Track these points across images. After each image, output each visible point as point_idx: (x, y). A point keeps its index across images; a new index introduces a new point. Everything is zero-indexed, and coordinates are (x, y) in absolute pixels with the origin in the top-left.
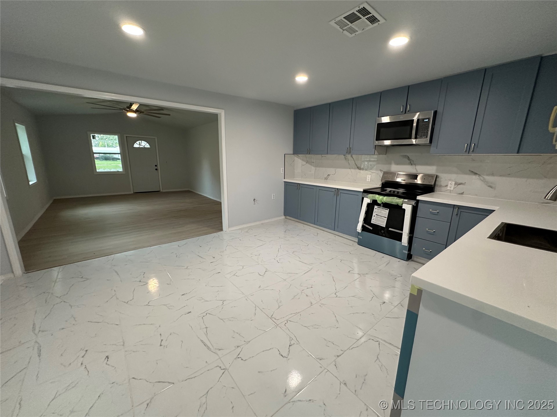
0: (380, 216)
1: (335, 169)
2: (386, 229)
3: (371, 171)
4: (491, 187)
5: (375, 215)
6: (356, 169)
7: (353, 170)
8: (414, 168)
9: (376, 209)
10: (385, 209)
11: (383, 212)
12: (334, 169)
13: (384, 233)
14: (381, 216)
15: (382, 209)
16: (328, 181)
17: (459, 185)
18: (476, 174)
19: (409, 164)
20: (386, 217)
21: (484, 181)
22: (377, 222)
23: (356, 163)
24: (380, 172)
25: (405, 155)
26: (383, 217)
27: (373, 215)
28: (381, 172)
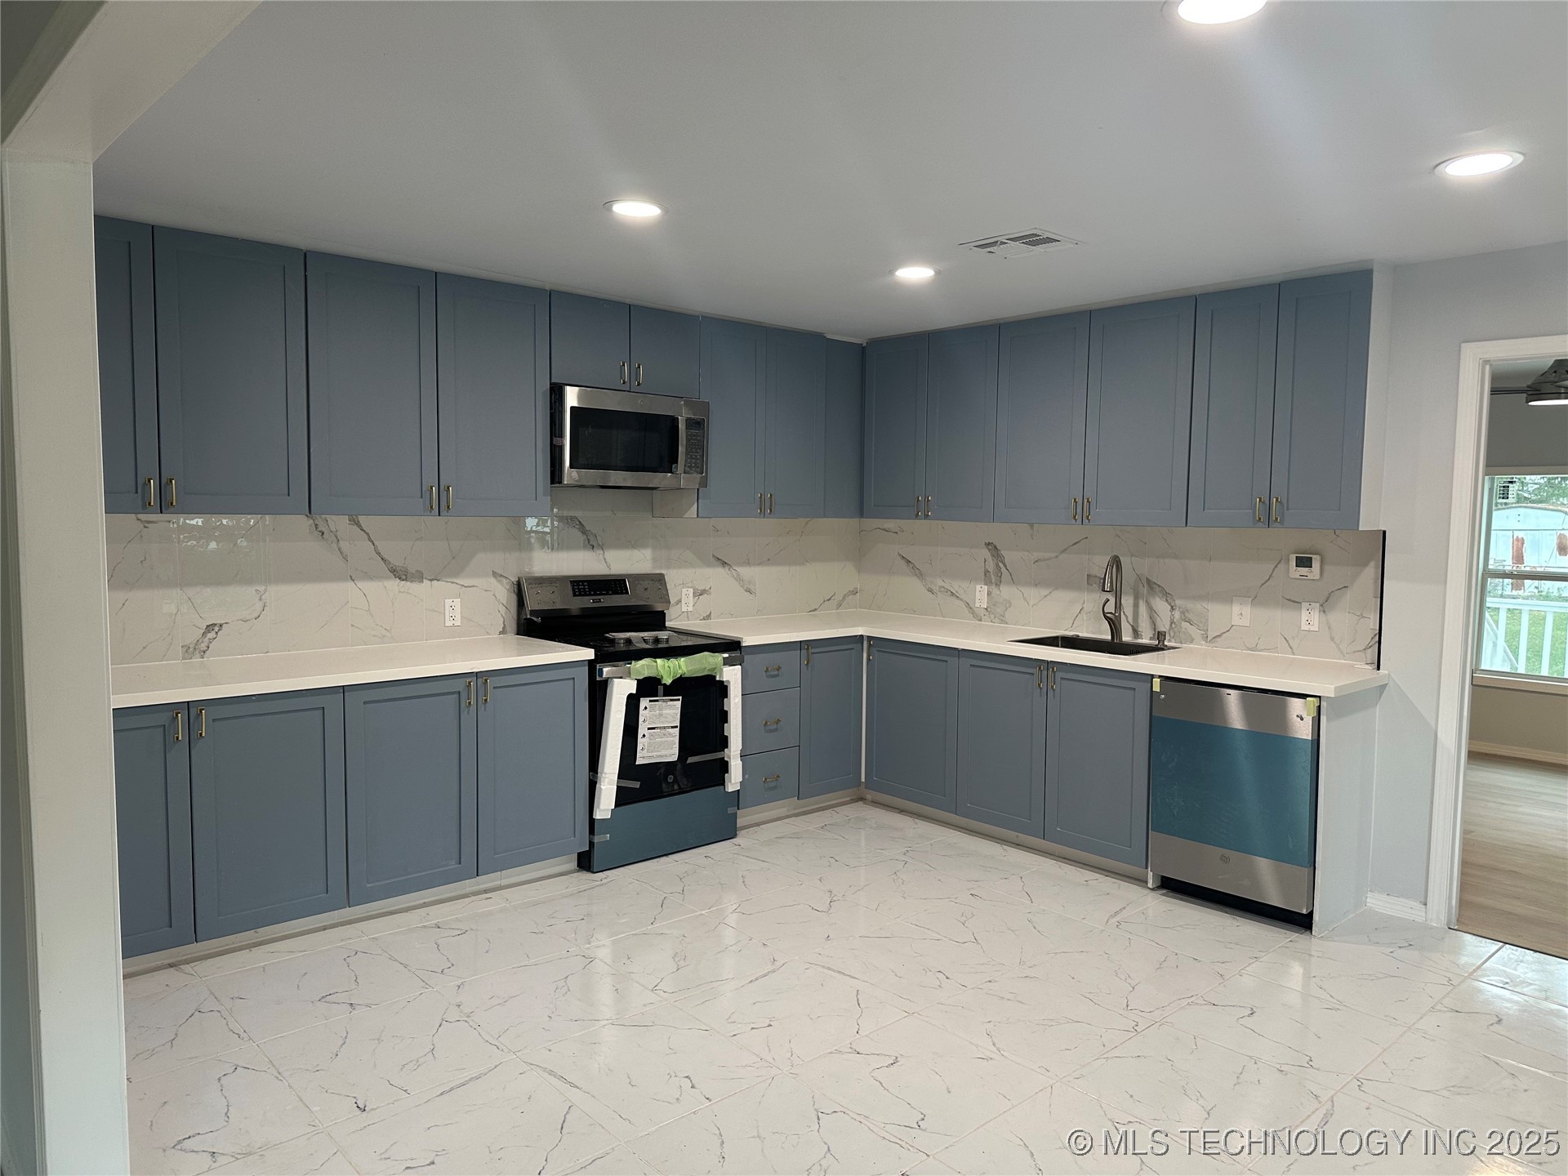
0: (660, 728)
1: (261, 588)
2: (679, 766)
3: (455, 580)
4: (749, 591)
5: (647, 732)
6: (387, 578)
7: (369, 586)
8: (601, 556)
9: (646, 708)
10: (671, 700)
11: (668, 711)
12: (250, 591)
13: (675, 781)
14: (664, 728)
15: (664, 704)
16: (210, 659)
17: (700, 595)
18: (724, 564)
19: (585, 547)
20: (677, 727)
21: (739, 579)
22: (654, 754)
23: (380, 550)
24: (493, 580)
25: (572, 518)
26: (668, 727)
27: (640, 735)
28: (499, 581)
